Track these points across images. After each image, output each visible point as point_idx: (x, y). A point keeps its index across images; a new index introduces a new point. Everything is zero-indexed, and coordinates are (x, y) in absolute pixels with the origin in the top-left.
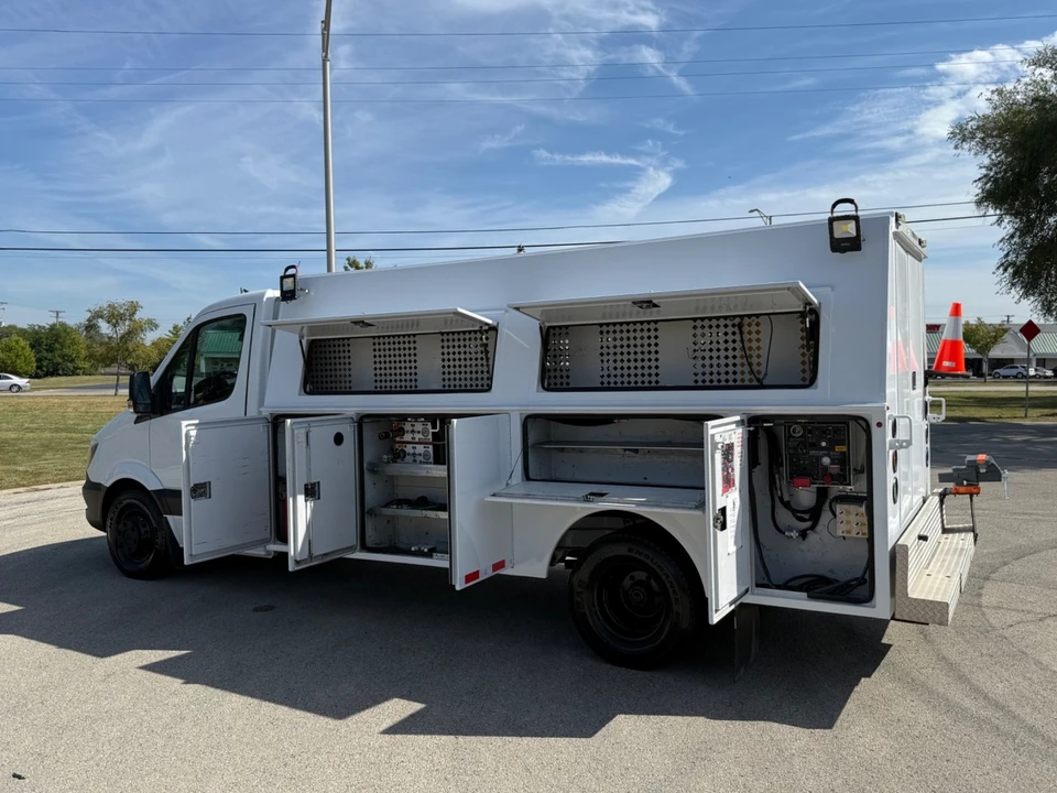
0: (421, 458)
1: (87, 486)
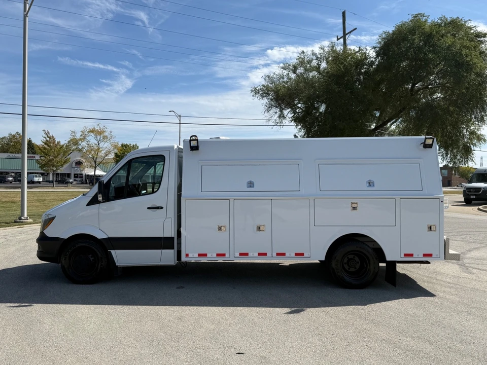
1: (43, 240)
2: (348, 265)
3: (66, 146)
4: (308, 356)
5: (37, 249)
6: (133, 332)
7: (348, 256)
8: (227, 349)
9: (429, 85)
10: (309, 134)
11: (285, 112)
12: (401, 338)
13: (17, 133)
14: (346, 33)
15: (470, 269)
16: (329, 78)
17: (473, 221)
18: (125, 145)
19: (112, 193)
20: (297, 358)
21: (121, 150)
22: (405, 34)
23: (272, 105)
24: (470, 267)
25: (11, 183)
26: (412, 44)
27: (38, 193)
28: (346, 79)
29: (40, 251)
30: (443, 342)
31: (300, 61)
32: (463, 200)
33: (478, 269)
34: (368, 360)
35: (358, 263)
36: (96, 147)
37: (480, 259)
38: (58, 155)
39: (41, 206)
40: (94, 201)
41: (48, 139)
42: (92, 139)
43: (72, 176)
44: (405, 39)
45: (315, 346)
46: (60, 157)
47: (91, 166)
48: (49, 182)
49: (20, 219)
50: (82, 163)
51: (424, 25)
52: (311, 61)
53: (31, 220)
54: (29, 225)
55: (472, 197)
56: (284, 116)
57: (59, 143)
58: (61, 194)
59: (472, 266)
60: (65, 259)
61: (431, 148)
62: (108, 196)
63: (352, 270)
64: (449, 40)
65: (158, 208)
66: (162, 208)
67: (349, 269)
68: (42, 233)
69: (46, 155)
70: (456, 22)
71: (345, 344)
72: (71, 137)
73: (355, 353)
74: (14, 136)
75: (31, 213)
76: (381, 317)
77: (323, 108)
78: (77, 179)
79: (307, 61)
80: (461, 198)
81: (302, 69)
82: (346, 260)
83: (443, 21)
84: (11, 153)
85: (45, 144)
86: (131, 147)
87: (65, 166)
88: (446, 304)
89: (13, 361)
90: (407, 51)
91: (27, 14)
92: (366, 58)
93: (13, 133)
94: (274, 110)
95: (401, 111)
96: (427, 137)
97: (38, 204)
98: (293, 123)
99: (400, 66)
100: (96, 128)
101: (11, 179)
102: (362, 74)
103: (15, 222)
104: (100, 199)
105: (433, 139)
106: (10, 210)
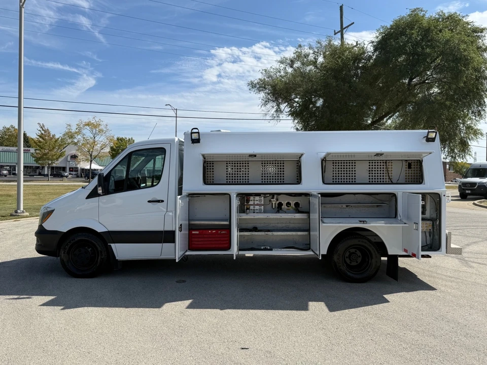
0: (258, 211)
1: (41, 233)
2: (350, 260)
3: (62, 139)
4: (313, 350)
5: (35, 242)
6: (136, 326)
7: (350, 250)
8: (231, 343)
9: (426, 80)
10: (306, 128)
11: (283, 106)
12: (405, 332)
13: (12, 126)
14: (344, 27)
15: (470, 263)
16: (327, 72)
17: (469, 216)
18: (121, 139)
19: (112, 186)
20: (302, 353)
21: (117, 144)
22: (403, 29)
23: (268, 99)
24: (470, 261)
25: (6, 176)
26: (410, 38)
27: (33, 186)
28: (344, 73)
29: (39, 245)
30: (447, 337)
31: (297, 56)
32: (459, 195)
33: (478, 263)
34: (374, 354)
35: (360, 256)
36: (91, 141)
37: (479, 254)
38: (54, 148)
39: (37, 199)
40: (93, 194)
41: (43, 132)
42: (87, 133)
43: (68, 169)
44: (403, 33)
45: (320, 341)
46: (55, 150)
47: (87, 160)
48: (44, 175)
49: (16, 212)
50: (78, 157)
51: (422, 20)
52: (308, 55)
53: (27, 214)
54: (25, 219)
55: (467, 192)
56: (280, 111)
57: (54, 136)
58: (56, 188)
59: (472, 260)
60: (64, 253)
61: (434, 141)
62: (108, 189)
63: (354, 264)
64: (447, 34)
65: (158, 201)
66: (162, 201)
67: (351, 263)
68: (41, 227)
69: (42, 148)
70: (454, 17)
71: (350, 338)
72: (67, 130)
73: (360, 348)
74: (8, 129)
75: (27, 207)
76: (384, 311)
77: (320, 103)
78: (71, 173)
79: (304, 55)
80: (457, 193)
81: (299, 63)
82: (347, 254)
83: (441, 16)
84: (6, 146)
85: (40, 137)
86: (127, 141)
87: (61, 160)
88: (448, 298)
89: (14, 355)
90: (405, 45)
91: (23, 5)
92: (364, 53)
93: (8, 126)
94: (271, 104)
95: (398, 106)
96: (430, 131)
97: (34, 197)
98: (290, 117)
99: (397, 60)
100: (92, 122)
101: (5, 172)
102: (360, 68)
103: (11, 215)
104: (100, 191)
105: (436, 133)
106: (5, 204)
